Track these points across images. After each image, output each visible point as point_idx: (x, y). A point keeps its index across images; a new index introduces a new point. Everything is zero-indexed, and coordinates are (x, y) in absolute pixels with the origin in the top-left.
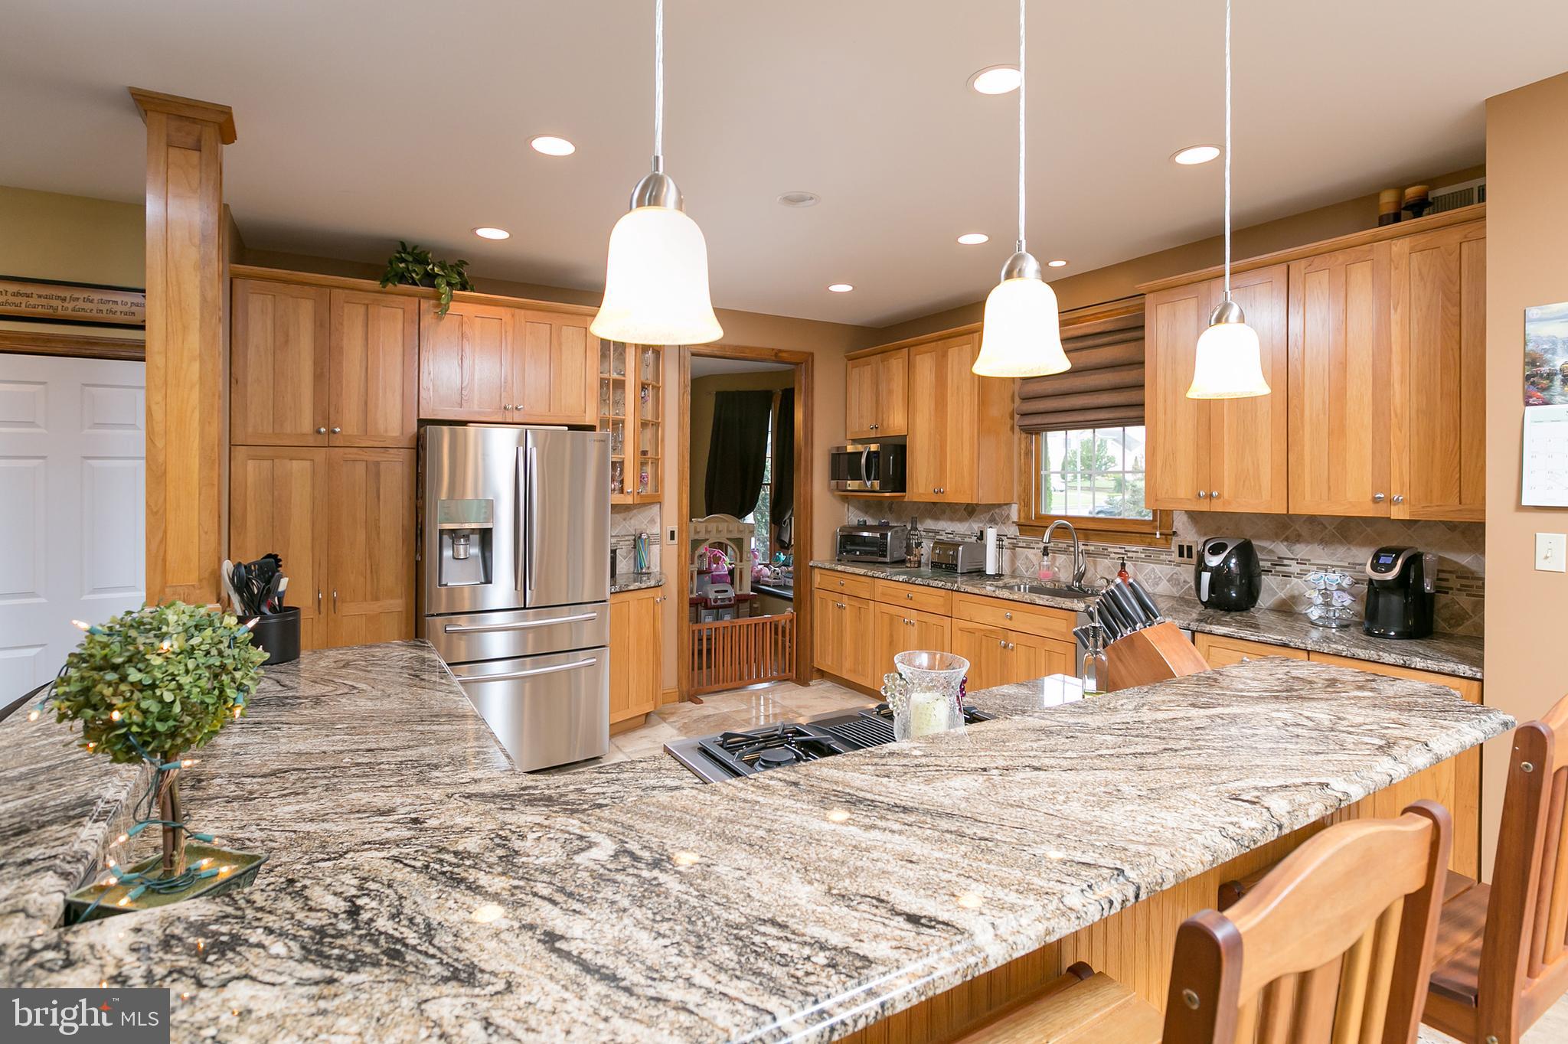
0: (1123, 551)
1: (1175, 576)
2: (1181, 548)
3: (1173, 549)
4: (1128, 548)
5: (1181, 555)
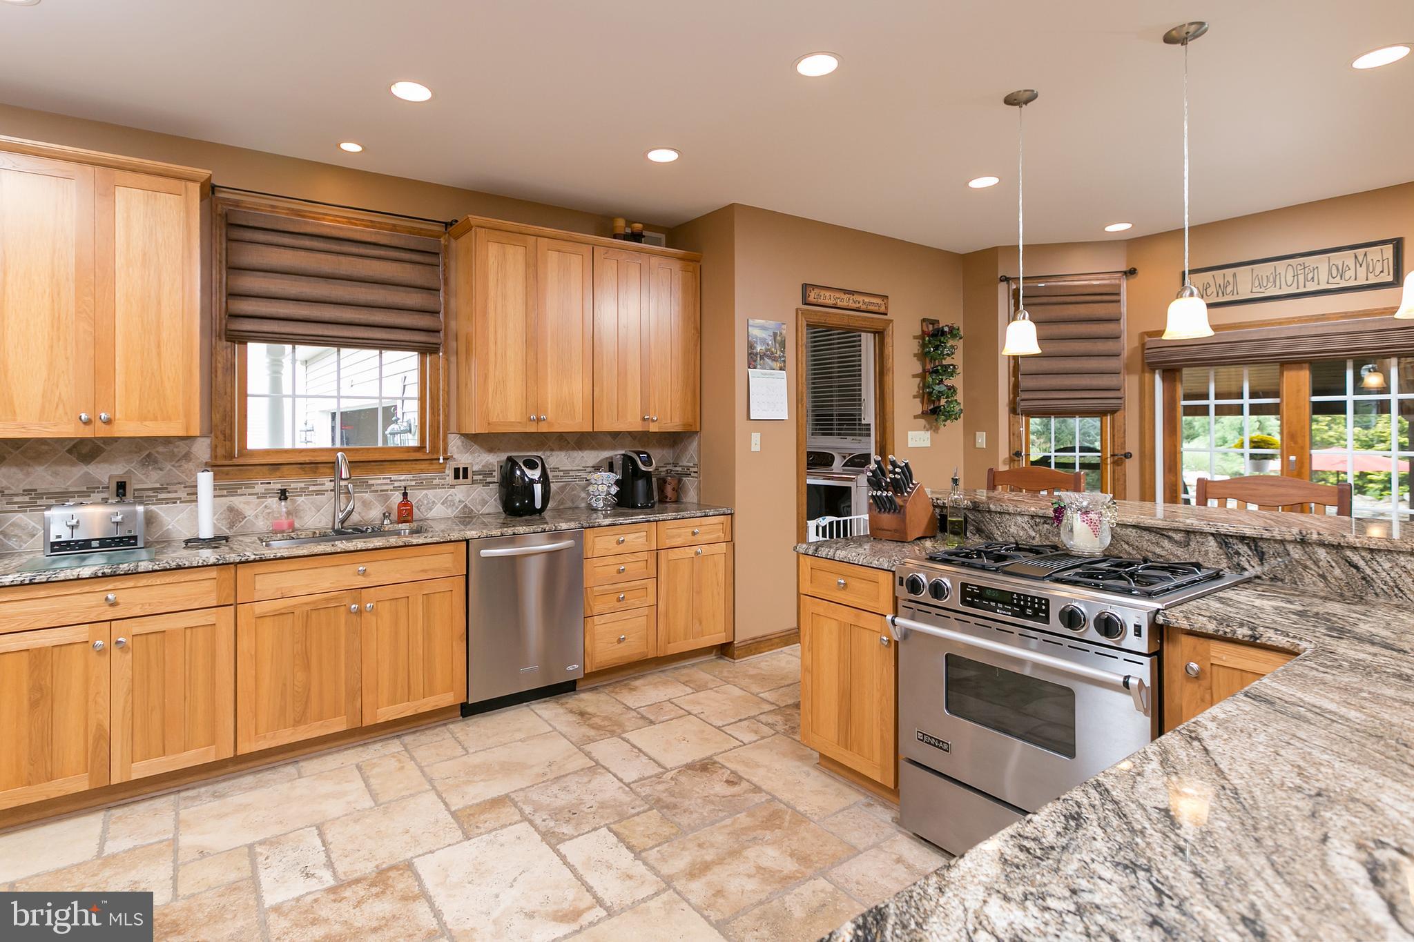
0: (388, 481)
1: (450, 498)
2: (457, 470)
3: (447, 472)
4: (394, 477)
5: (457, 477)
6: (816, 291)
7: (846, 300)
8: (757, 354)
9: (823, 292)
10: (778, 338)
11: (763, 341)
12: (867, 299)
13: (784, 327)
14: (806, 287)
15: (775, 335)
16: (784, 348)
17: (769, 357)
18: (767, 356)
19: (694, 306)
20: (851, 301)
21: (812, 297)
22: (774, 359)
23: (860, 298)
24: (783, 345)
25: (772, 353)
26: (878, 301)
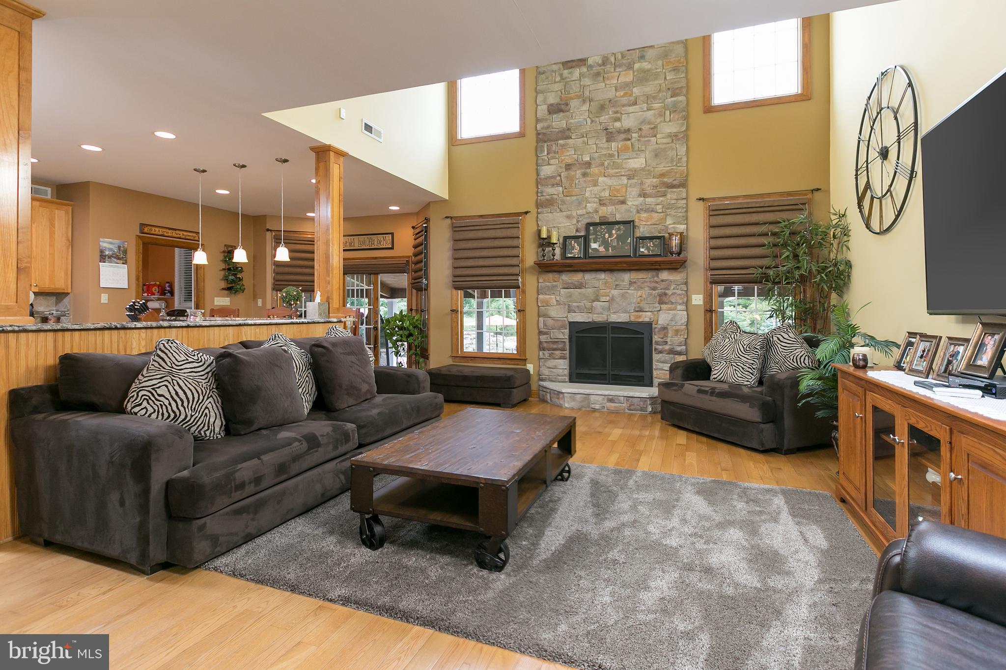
6: (148, 227)
7: (170, 233)
8: (105, 256)
9: (153, 229)
10: (122, 249)
11: (110, 250)
12: (185, 233)
13: (126, 243)
14: (142, 225)
15: (119, 247)
16: (126, 253)
17: (115, 258)
18: (113, 257)
19: (67, 228)
20: (174, 233)
21: (146, 230)
22: (119, 259)
23: (181, 233)
24: (125, 252)
25: (117, 256)
26: (194, 235)
